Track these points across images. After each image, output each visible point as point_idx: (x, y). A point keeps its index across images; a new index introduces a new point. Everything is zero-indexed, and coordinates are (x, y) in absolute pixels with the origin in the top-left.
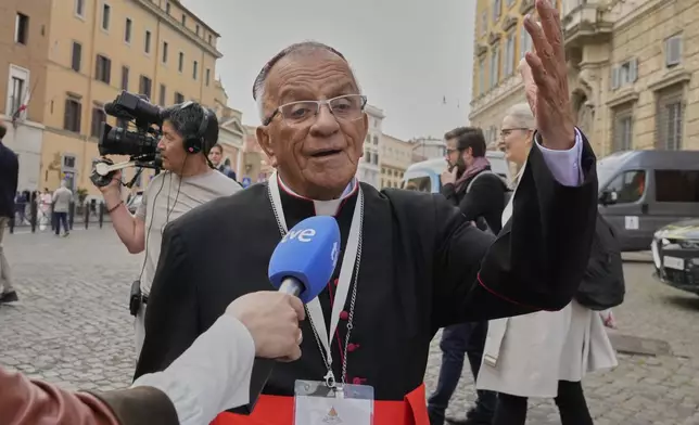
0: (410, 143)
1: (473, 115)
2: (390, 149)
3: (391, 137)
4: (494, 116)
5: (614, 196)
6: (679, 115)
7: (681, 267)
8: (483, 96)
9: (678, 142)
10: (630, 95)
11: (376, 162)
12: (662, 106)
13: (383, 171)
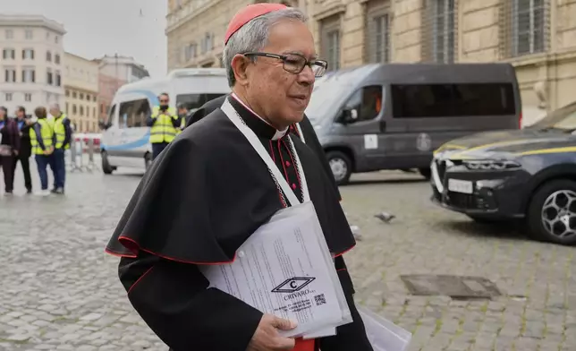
0: (96, 61)
1: (169, 30)
2: (74, 69)
3: (73, 56)
4: (193, 30)
5: (354, 114)
6: (387, 28)
7: (470, 191)
8: (180, 8)
9: (387, 56)
10: (337, 7)
11: (59, 84)
12: (370, 19)
13: (67, 94)
